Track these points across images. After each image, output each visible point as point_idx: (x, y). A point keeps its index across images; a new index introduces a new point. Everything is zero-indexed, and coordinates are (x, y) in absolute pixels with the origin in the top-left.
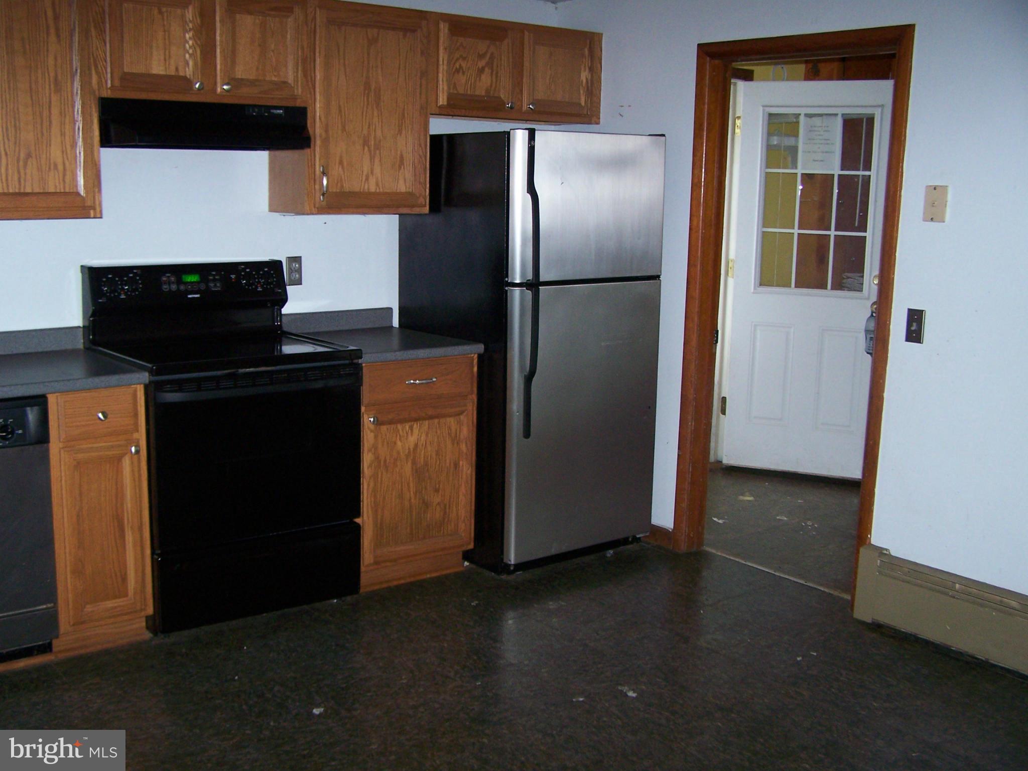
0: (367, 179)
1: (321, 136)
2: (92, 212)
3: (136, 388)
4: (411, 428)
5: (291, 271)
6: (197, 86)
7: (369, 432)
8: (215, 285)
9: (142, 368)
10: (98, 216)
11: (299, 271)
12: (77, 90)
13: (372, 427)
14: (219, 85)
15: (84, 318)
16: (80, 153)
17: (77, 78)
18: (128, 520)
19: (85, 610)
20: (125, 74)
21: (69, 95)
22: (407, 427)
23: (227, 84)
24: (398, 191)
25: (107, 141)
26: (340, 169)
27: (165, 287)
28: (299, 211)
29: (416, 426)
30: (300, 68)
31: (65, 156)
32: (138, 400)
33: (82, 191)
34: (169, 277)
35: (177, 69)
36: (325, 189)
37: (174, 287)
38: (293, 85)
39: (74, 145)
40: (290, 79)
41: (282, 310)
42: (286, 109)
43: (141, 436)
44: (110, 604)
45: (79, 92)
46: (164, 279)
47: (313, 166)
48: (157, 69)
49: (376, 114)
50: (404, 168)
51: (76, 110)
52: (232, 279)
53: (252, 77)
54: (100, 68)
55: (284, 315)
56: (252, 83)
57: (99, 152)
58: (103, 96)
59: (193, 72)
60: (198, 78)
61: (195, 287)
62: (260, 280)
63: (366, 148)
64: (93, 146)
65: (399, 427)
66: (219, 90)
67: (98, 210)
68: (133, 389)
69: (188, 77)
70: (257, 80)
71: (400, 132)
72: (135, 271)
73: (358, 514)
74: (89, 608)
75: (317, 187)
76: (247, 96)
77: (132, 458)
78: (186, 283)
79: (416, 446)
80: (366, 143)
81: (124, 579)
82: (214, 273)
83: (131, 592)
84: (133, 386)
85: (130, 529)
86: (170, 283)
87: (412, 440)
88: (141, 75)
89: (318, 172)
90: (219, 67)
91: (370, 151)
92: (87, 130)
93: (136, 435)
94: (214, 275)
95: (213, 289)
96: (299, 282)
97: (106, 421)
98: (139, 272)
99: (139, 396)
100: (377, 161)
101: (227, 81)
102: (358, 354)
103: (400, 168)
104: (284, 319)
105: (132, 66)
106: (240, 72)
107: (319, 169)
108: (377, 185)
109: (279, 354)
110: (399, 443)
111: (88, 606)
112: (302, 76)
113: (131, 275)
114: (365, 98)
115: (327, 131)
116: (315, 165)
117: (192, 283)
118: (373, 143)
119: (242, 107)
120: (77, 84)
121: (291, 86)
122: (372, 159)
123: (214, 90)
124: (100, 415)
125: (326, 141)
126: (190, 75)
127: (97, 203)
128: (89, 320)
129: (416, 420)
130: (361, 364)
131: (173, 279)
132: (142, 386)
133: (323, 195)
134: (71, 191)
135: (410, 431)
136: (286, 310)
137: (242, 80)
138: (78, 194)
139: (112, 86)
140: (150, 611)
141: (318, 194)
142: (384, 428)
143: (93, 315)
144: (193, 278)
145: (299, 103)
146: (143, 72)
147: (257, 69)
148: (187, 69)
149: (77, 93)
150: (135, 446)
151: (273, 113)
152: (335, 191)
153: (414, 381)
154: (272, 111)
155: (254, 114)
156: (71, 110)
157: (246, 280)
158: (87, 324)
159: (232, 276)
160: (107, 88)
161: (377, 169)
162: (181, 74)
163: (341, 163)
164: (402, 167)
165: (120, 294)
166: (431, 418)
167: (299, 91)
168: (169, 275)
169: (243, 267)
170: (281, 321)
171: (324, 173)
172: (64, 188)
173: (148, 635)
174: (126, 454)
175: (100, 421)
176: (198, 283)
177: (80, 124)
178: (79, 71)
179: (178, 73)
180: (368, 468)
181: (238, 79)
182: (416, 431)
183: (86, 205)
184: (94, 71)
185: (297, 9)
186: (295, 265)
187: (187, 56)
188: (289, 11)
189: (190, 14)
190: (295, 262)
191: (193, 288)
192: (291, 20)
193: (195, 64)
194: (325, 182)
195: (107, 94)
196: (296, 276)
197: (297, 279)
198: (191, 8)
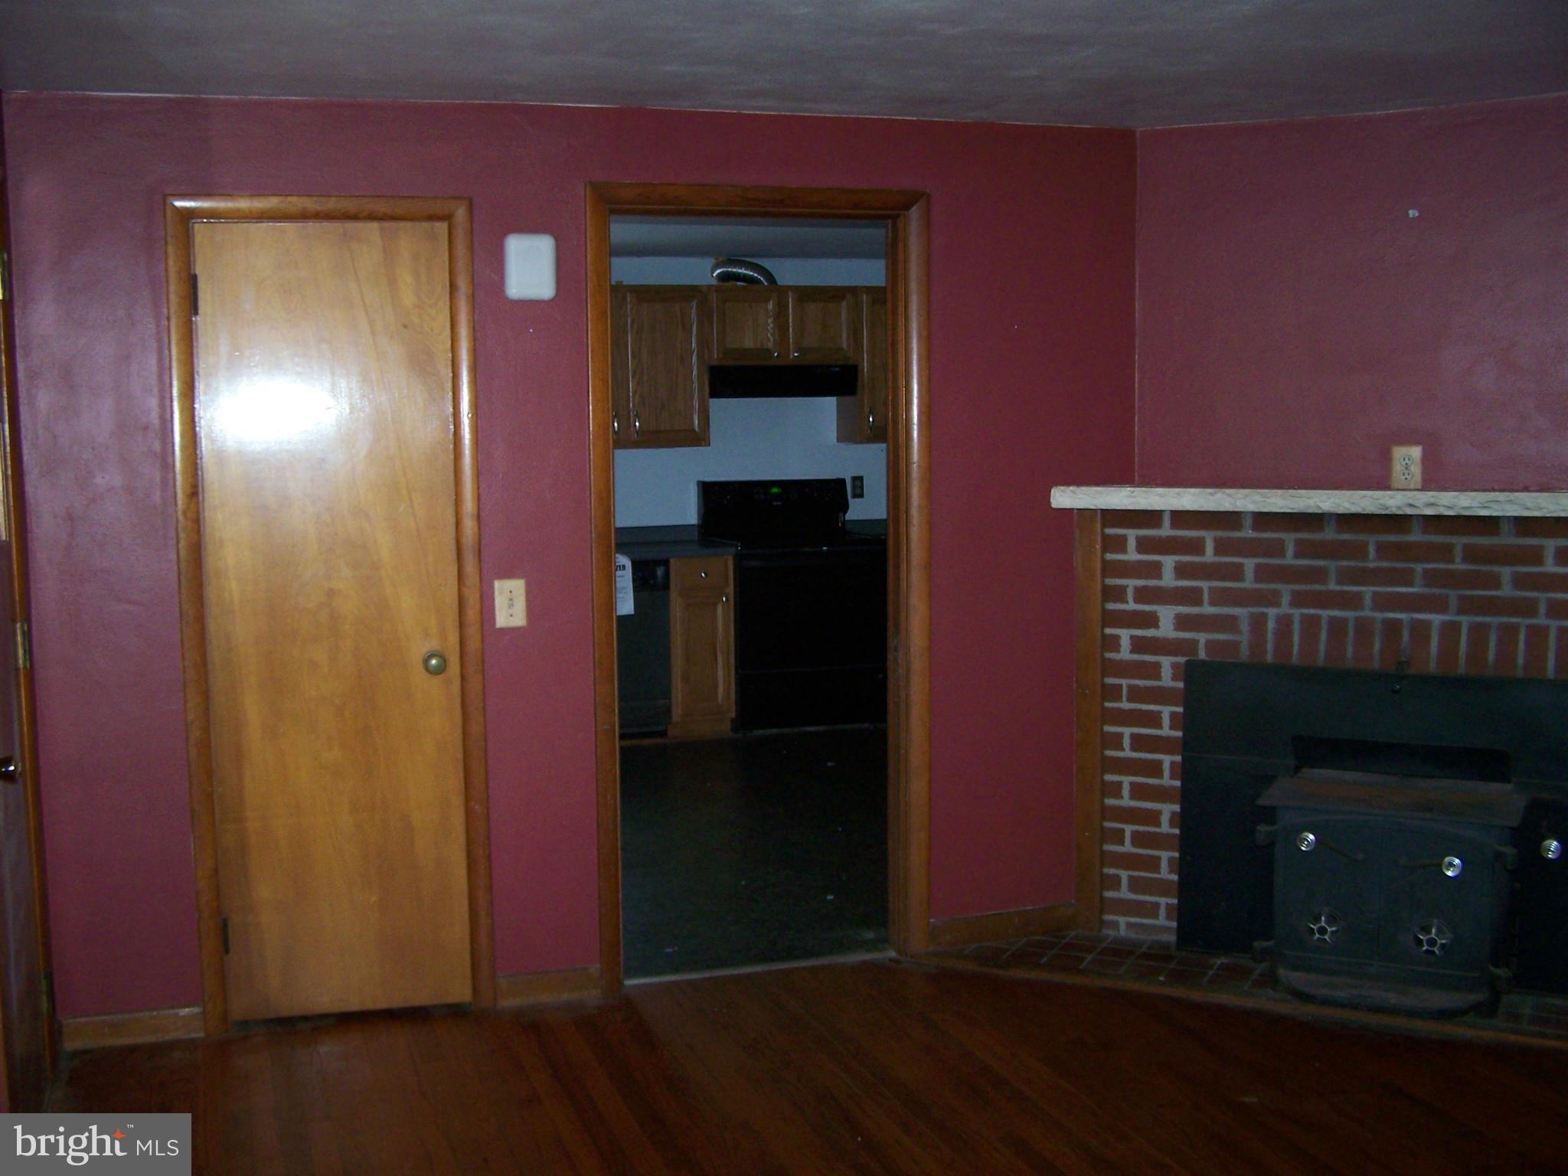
1: (868, 386)
2: (703, 442)
3: (726, 557)
5: (854, 487)
6: (776, 355)
8: (793, 496)
9: (731, 546)
10: (708, 444)
11: (862, 488)
12: (695, 362)
14: (791, 353)
15: (699, 518)
16: (696, 403)
17: (695, 355)
18: (720, 647)
20: (726, 350)
21: (689, 367)
23: (797, 352)
25: (714, 394)
26: (884, 409)
27: (756, 497)
28: (857, 442)
30: (851, 337)
31: (685, 406)
32: (729, 566)
33: (697, 428)
34: (758, 489)
35: (762, 344)
36: (871, 425)
37: (763, 497)
38: (846, 349)
39: (692, 398)
40: (844, 346)
41: (846, 516)
42: (841, 367)
43: (731, 589)
44: (705, 705)
45: (696, 364)
46: (755, 490)
48: (748, 343)
51: (694, 375)
52: (807, 492)
53: (816, 346)
54: (710, 345)
55: (848, 521)
56: (816, 350)
57: (708, 401)
58: (712, 365)
59: (773, 345)
60: (776, 349)
62: (828, 493)
64: (704, 398)
66: (791, 356)
67: (707, 440)
68: (724, 558)
69: (770, 349)
70: (819, 348)
72: (735, 485)
75: (866, 423)
76: (812, 360)
77: (723, 605)
78: (772, 495)
81: (716, 689)
83: (720, 699)
84: (724, 556)
85: (720, 653)
86: (759, 494)
88: (737, 349)
89: (866, 413)
90: (791, 341)
92: (701, 389)
93: (726, 590)
94: (793, 488)
95: (792, 499)
96: (861, 496)
97: (707, 579)
98: (738, 485)
99: (730, 564)
101: (797, 350)
105: (731, 343)
106: (806, 343)
107: (867, 410)
112: (853, 342)
113: (732, 488)
115: (872, 381)
116: (864, 408)
117: (775, 494)
119: (810, 367)
120: (695, 359)
121: (845, 351)
123: (788, 357)
124: (703, 575)
125: (872, 388)
126: (771, 347)
127: (707, 436)
128: (702, 521)
131: (761, 491)
132: (732, 557)
133: (870, 429)
134: (690, 428)
136: (849, 516)
137: (808, 348)
138: (694, 430)
139: (717, 358)
140: (733, 714)
141: (866, 429)
144: (775, 490)
145: (851, 362)
146: (739, 347)
147: (820, 340)
148: (769, 343)
149: (694, 364)
150: (726, 597)
151: (832, 371)
152: (879, 426)
154: (832, 368)
155: (818, 372)
156: (690, 375)
157: (816, 493)
158: (700, 523)
159: (805, 489)
160: (715, 360)
162: (765, 346)
163: (884, 404)
165: (724, 501)
167: (851, 354)
170: (844, 525)
171: (871, 412)
173: (732, 732)
174: (720, 601)
175: (703, 579)
176: (781, 494)
177: (696, 385)
178: (696, 350)
179: (763, 346)
181: (806, 348)
183: (699, 437)
184: (706, 350)
185: (849, 296)
186: (858, 483)
187: (769, 335)
188: (843, 297)
189: (770, 306)
190: (858, 480)
191: (777, 497)
192: (844, 304)
193: (775, 340)
194: (871, 419)
195: (715, 363)
196: (858, 491)
197: (859, 494)
198: (771, 302)
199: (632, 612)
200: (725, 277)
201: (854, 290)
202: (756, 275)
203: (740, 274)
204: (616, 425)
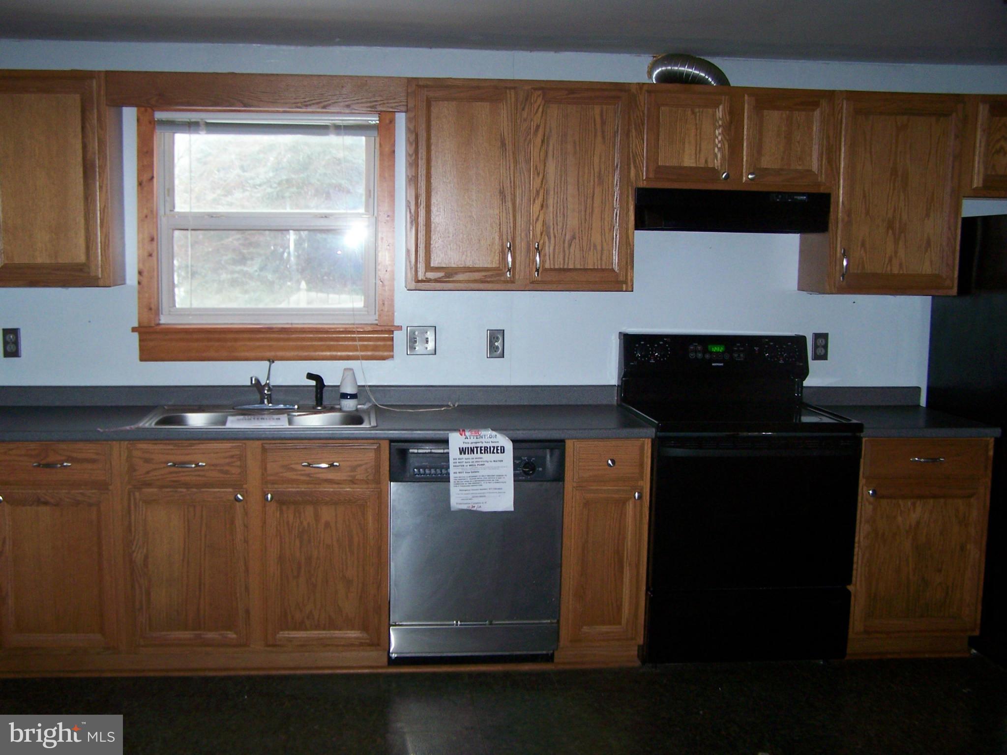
0: (890, 260)
1: (843, 221)
2: (624, 286)
3: (644, 441)
4: (914, 504)
5: (816, 347)
6: (724, 176)
7: (867, 504)
8: (739, 356)
9: (651, 424)
10: (630, 289)
11: (826, 347)
12: (617, 182)
13: (871, 499)
14: (744, 174)
15: (619, 378)
16: (616, 235)
17: (617, 173)
18: (627, 557)
19: (582, 630)
20: (659, 167)
21: (610, 186)
22: (909, 503)
23: (751, 174)
24: (924, 273)
25: (640, 225)
26: (862, 251)
27: (692, 355)
28: (822, 291)
29: (919, 504)
30: (824, 157)
31: (603, 237)
32: (645, 452)
33: (616, 268)
34: (696, 346)
35: (706, 162)
36: (844, 271)
37: (700, 355)
38: (816, 173)
39: (611, 229)
40: (815, 168)
41: (804, 382)
42: (809, 195)
43: (646, 484)
44: (604, 628)
45: (618, 184)
46: (691, 348)
47: (835, 248)
48: (688, 161)
49: (902, 198)
50: (931, 251)
51: (615, 200)
52: (756, 351)
53: (776, 166)
54: (637, 162)
55: (805, 387)
56: (778, 172)
58: (639, 186)
59: (721, 164)
60: (725, 169)
61: (720, 356)
62: (783, 353)
63: (890, 232)
64: (627, 230)
65: (901, 502)
66: (744, 179)
67: (630, 284)
68: (641, 442)
69: (717, 168)
70: (782, 170)
71: (928, 215)
72: (665, 339)
73: (850, 582)
74: (585, 629)
75: (838, 268)
76: (770, 184)
77: (635, 503)
78: (711, 353)
79: (918, 523)
80: (890, 226)
81: (619, 608)
82: (738, 345)
83: (624, 621)
84: (641, 439)
85: (628, 565)
86: (696, 351)
87: (914, 517)
88: (674, 168)
89: (838, 255)
90: (745, 159)
91: (894, 234)
92: (624, 217)
93: (641, 483)
94: (738, 346)
95: (737, 359)
96: (824, 357)
97: (614, 467)
98: (669, 340)
99: (646, 448)
100: (901, 244)
101: (752, 171)
102: (859, 427)
103: (926, 251)
104: (804, 390)
105: (666, 159)
106: (766, 162)
107: (839, 251)
108: (901, 265)
109: (798, 421)
110: (900, 519)
111: (585, 627)
112: (826, 163)
113: (661, 343)
114: (892, 185)
115: (849, 215)
116: (836, 248)
117: (717, 353)
118: (897, 226)
119: (767, 194)
120: (617, 177)
121: (815, 174)
122: (896, 242)
123: (740, 179)
124: (610, 462)
125: (848, 224)
126: (718, 166)
127: (629, 278)
128: (622, 379)
129: (920, 497)
130: (862, 438)
131: (699, 348)
132: (650, 440)
133: (843, 275)
134: (607, 268)
135: (912, 507)
136: (807, 383)
137: (766, 169)
138: (613, 270)
139: (647, 177)
140: (640, 640)
141: (838, 275)
142: (884, 502)
143: (624, 376)
144: (717, 349)
145: (822, 190)
146: (676, 165)
147: (783, 159)
148: (716, 161)
149: (617, 184)
150: (638, 493)
151: (797, 199)
152: (855, 271)
153: (918, 458)
154: (795, 197)
155: (778, 200)
156: (610, 198)
157: (768, 353)
158: (621, 383)
159: (755, 348)
160: (643, 180)
161: (901, 253)
162: (710, 165)
163: (863, 244)
164: (929, 249)
165: (650, 359)
166: (935, 497)
167: (822, 178)
168: (697, 344)
169: (767, 340)
170: (801, 393)
171: (844, 255)
172: (601, 265)
173: (638, 663)
174: (631, 498)
175: (609, 467)
176: (723, 353)
177: (617, 211)
178: (619, 166)
179: (707, 165)
180: (864, 538)
181: (763, 168)
182: (919, 509)
183: (619, 280)
184: (632, 166)
185: (824, 103)
186: (821, 341)
187: (716, 150)
188: (816, 104)
189: (720, 113)
190: (822, 339)
191: (718, 357)
192: (817, 113)
193: (723, 156)
194: (845, 263)
195: (643, 184)
196: (821, 351)
197: (821, 356)
198: (721, 107)
199: (512, 509)
200: (665, 78)
201: (830, 95)
202: (703, 75)
203: (681, 73)
204: (510, 259)
